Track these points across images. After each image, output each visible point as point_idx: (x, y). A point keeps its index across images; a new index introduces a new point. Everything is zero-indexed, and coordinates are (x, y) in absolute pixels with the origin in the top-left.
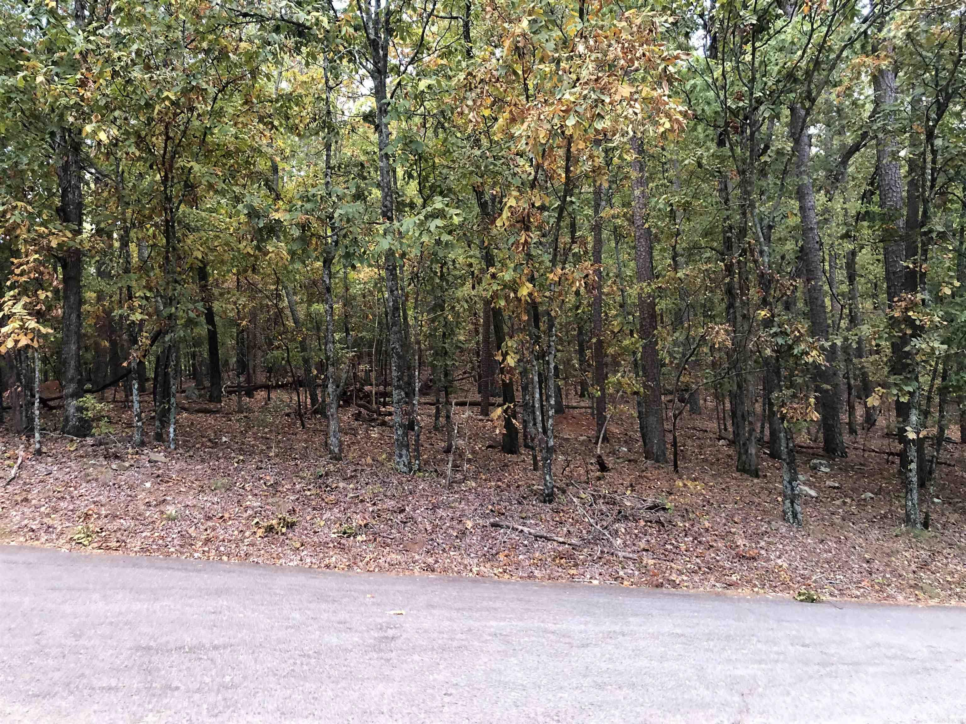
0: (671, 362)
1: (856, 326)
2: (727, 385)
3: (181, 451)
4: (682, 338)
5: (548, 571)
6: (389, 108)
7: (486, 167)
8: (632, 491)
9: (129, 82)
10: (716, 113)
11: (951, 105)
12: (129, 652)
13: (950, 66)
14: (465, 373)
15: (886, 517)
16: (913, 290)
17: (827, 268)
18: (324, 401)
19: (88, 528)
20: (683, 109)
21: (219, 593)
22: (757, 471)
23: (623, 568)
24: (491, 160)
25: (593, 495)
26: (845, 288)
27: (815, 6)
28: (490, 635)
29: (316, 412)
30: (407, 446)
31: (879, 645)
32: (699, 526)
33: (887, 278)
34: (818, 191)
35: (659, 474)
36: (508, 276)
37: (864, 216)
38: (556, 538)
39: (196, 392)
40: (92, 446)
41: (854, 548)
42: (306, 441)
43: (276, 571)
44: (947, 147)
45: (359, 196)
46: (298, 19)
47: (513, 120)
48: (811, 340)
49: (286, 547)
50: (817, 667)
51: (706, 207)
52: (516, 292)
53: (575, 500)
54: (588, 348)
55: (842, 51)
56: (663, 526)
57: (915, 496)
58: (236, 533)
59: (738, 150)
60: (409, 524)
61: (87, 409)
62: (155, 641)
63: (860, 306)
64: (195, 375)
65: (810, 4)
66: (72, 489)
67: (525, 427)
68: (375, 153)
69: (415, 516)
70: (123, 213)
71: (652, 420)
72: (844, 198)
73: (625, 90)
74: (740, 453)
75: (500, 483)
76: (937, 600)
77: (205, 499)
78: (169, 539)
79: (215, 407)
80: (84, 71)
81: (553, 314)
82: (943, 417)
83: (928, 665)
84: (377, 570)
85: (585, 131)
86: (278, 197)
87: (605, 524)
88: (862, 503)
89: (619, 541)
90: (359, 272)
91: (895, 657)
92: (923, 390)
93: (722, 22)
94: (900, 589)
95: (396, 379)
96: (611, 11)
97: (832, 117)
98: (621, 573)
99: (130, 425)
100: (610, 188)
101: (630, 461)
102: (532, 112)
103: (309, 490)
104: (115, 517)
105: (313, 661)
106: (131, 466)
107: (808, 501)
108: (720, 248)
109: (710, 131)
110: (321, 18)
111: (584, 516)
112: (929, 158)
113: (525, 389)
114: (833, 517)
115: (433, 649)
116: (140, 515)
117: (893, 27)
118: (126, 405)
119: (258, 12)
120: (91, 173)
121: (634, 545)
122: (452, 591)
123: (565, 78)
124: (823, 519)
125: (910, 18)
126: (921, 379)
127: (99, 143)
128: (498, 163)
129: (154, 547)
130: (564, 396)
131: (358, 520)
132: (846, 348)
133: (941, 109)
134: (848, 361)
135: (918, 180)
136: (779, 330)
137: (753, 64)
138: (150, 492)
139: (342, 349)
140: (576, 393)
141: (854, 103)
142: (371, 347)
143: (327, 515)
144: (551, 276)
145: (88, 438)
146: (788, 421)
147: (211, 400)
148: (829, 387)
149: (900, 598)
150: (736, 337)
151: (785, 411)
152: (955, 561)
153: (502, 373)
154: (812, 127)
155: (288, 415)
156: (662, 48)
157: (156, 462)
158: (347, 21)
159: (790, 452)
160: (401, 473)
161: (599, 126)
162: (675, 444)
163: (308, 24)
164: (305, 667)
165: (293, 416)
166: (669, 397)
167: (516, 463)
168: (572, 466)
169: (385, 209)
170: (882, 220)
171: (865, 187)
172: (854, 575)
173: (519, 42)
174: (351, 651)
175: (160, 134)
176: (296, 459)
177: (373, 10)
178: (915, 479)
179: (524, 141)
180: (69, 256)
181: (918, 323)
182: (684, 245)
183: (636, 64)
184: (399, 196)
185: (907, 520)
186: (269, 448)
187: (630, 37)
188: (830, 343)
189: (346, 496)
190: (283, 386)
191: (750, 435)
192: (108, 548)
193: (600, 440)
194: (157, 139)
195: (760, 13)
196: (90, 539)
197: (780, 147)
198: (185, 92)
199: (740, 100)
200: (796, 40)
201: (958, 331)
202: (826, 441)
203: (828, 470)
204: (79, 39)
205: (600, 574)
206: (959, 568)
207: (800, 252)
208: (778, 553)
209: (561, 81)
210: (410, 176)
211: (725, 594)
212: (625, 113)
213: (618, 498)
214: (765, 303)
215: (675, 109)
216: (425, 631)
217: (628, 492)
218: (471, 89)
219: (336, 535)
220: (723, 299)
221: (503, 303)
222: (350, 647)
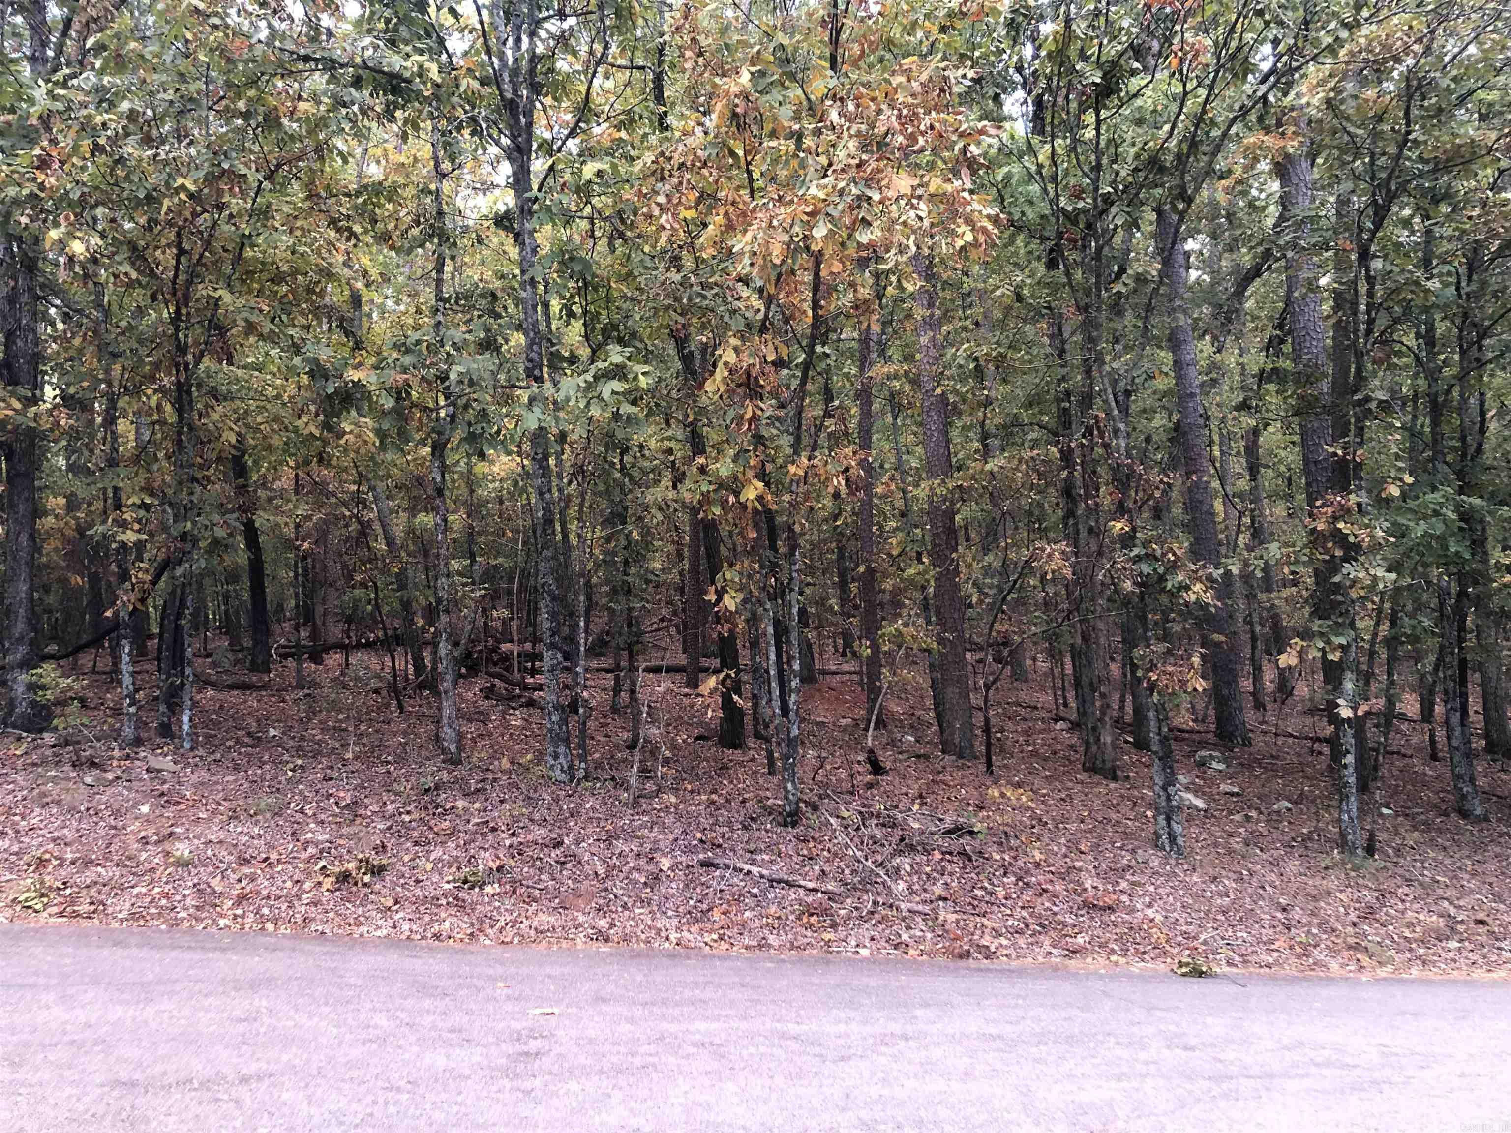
0: (980, 602)
1: (1261, 543)
2: (1067, 636)
3: (201, 752)
4: (997, 564)
5: (790, 936)
6: (536, 207)
7: (690, 299)
8: (922, 804)
9: (121, 161)
10: (1042, 217)
11: (1395, 209)
12: (99, 1091)
13: (1392, 150)
14: (662, 620)
15: (1311, 839)
16: (1345, 489)
17: (1217, 454)
18: (435, 669)
19: (42, 882)
20: (992, 213)
21: (254, 985)
22: (1114, 770)
23: (908, 928)
24: (698, 289)
25: (860, 813)
26: (1243, 484)
27: (1189, 56)
28: (694, 1044)
29: (421, 686)
30: (567, 741)
31: (1301, 1043)
32: (1026, 859)
33: (1306, 471)
34: (1202, 337)
35: (963, 777)
36: (724, 468)
37: (1270, 375)
38: (802, 883)
39: (230, 655)
40: (54, 746)
41: (1263, 888)
42: (405, 734)
43: (352, 948)
44: (1391, 272)
45: (489, 345)
46: (389, 65)
47: (730, 227)
48: (1193, 567)
49: (370, 907)
50: (1205, 1084)
51: (1031, 362)
52: (737, 494)
53: (832, 821)
54: (853, 580)
55: (1229, 127)
56: (970, 860)
57: (1354, 809)
58: (289, 884)
59: (1078, 275)
60: (569, 866)
61: (43, 687)
62: (143, 1072)
63: (1267, 512)
64: (228, 627)
65: (1180, 54)
66: (17, 818)
67: (756, 706)
68: (514, 276)
69: (579, 851)
70: (107, 371)
71: (952, 693)
72: (1240, 348)
73: (903, 183)
74: (1087, 743)
75: (714, 797)
76: (1390, 968)
77: (239, 829)
78: (178, 898)
79: (260, 679)
80: (46, 143)
81: (797, 528)
82: (1392, 682)
83: (1377, 1075)
84: (516, 941)
85: (843, 244)
86: (358, 346)
87: (880, 858)
88: (1275, 817)
89: (902, 886)
90: (492, 462)
91: (1327, 1064)
92: (1363, 640)
93: (1049, 79)
94: (1333, 951)
95: (549, 633)
96: (881, 60)
97: (1220, 226)
98: (905, 937)
99: (117, 712)
100: (883, 333)
101: (918, 757)
102: (760, 215)
103: (408, 813)
104: (88, 863)
105: (405, 1097)
106: (118, 778)
107: (1192, 815)
108: (1053, 425)
109: (1035, 245)
110: (427, 65)
111: (847, 847)
112: (1363, 288)
113: (754, 644)
114: (1231, 840)
115: (601, 1072)
116: (129, 858)
117: (1304, 89)
118: (113, 677)
119: (326, 54)
120: (56, 307)
121: (925, 890)
122: (636, 974)
123: (810, 162)
124: (1216, 845)
125: (1330, 75)
126: (1359, 625)
127: (71, 259)
128: (709, 294)
129: (153, 911)
130: (816, 655)
131: (487, 860)
132: (1247, 577)
133: (1380, 214)
134: (1251, 597)
135: (1348, 322)
136: (1143, 552)
137: (1098, 143)
138: (147, 821)
139: (465, 585)
140: (837, 651)
141: (1251, 204)
142: (511, 580)
143: (437, 853)
144: (792, 469)
145: (46, 735)
146: (1159, 693)
147: (254, 668)
148: (1222, 638)
149: (1334, 965)
150: (1078, 563)
151: (1154, 678)
152: (1416, 906)
153: (718, 622)
154: (1190, 240)
155: (377, 692)
156: (959, 117)
157: (159, 771)
158: (469, 70)
159: (1164, 741)
160: (557, 783)
161: (864, 237)
162: (987, 730)
163: (407, 74)
164: (392, 1109)
165: (384, 693)
166: (979, 656)
167: (741, 764)
168: (828, 767)
169: (530, 365)
170: (1297, 382)
171: (1270, 332)
172: (1263, 931)
173: (737, 106)
174: (468, 1077)
175: (168, 246)
176: (388, 763)
177: (509, 53)
178: (1352, 780)
179: (747, 261)
180: (17, 440)
181: (1351, 539)
182: (996, 421)
183: (921, 141)
184: (553, 345)
185: (1343, 843)
186: (345, 746)
187: (910, 100)
188: (1221, 571)
189: (468, 821)
190: (369, 645)
191: (1103, 713)
192: (76, 915)
193: (872, 725)
194: (164, 253)
195: (1107, 67)
196: (45, 900)
197: (1140, 270)
198: (211, 179)
199: (1079, 198)
200: (1159, 108)
201: (1411, 550)
202: (1219, 720)
203: (1222, 767)
204: (40, 93)
205: (872, 939)
206: (1422, 917)
207: (1175, 430)
208: (1147, 899)
209: (803, 165)
210: (571, 314)
211: (1066, 967)
212: (903, 218)
213: (899, 816)
214: (1121, 510)
215: (980, 212)
216: (591, 1041)
217: (916, 807)
218: (663, 178)
219: (450, 886)
220: (1057, 504)
221: (717, 511)
222: (467, 1072)
